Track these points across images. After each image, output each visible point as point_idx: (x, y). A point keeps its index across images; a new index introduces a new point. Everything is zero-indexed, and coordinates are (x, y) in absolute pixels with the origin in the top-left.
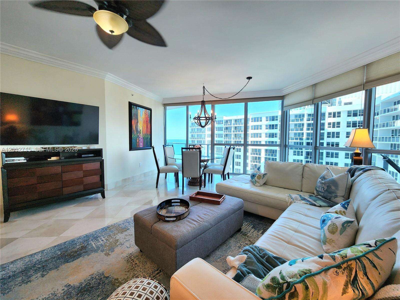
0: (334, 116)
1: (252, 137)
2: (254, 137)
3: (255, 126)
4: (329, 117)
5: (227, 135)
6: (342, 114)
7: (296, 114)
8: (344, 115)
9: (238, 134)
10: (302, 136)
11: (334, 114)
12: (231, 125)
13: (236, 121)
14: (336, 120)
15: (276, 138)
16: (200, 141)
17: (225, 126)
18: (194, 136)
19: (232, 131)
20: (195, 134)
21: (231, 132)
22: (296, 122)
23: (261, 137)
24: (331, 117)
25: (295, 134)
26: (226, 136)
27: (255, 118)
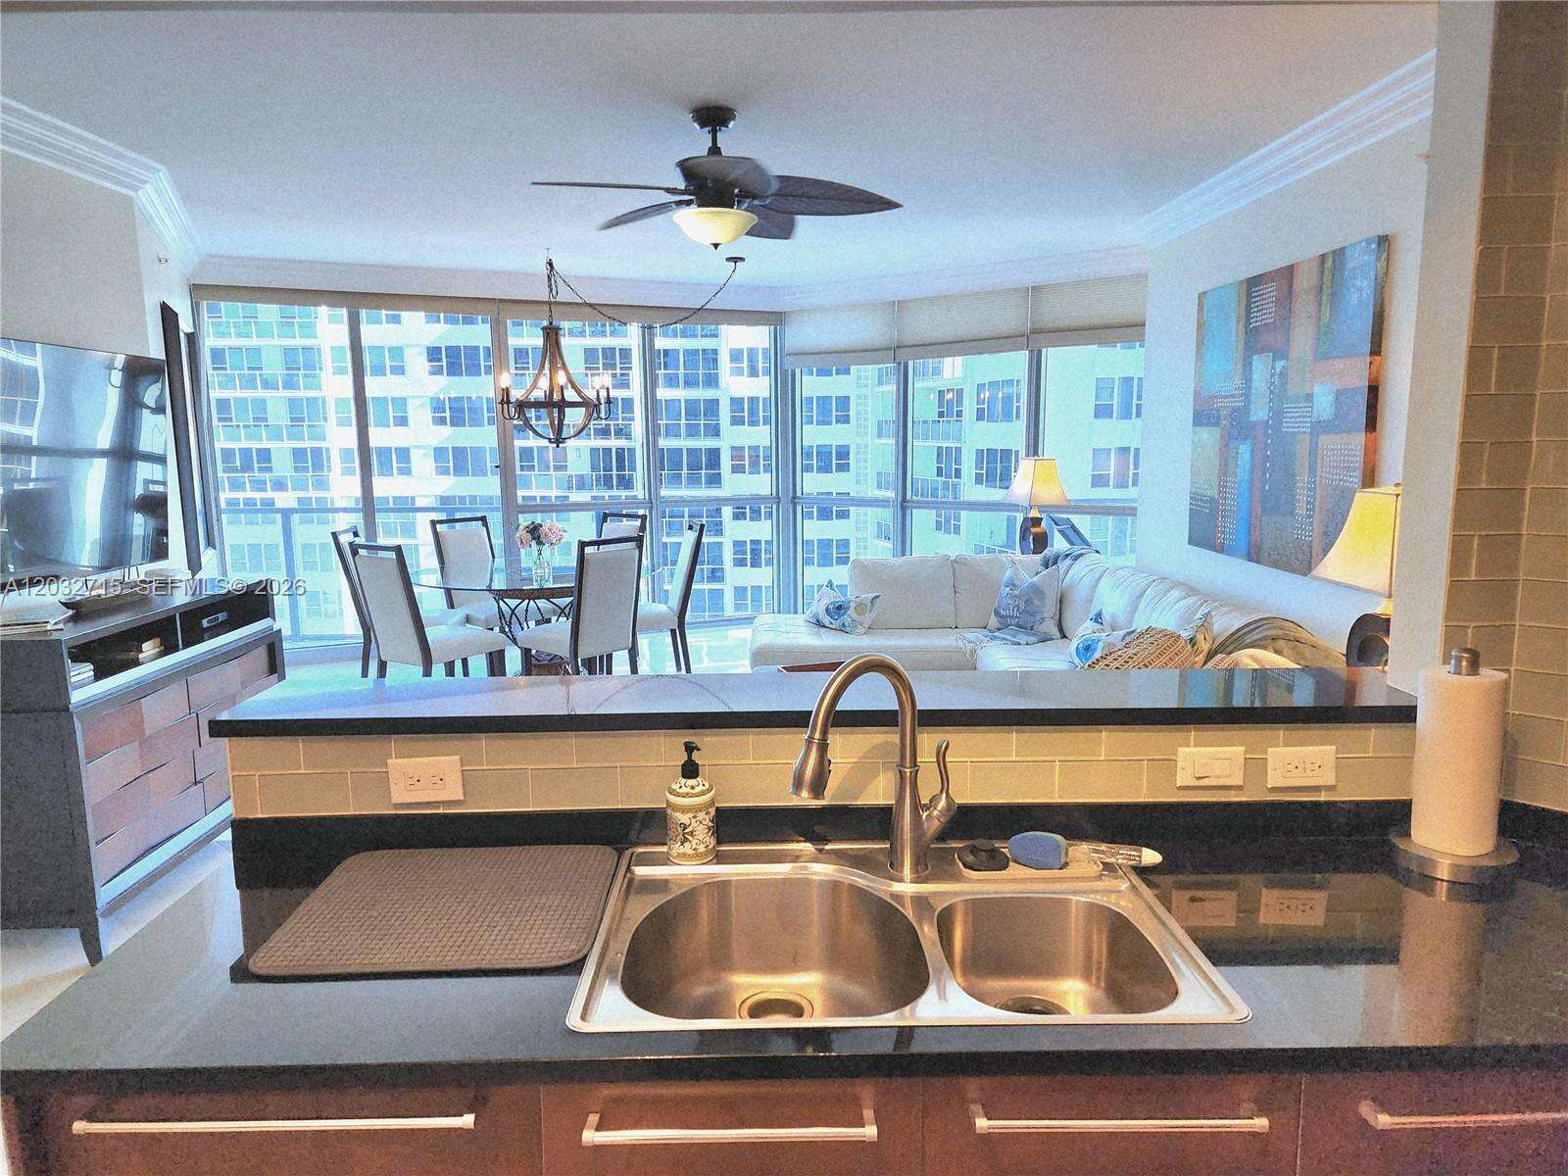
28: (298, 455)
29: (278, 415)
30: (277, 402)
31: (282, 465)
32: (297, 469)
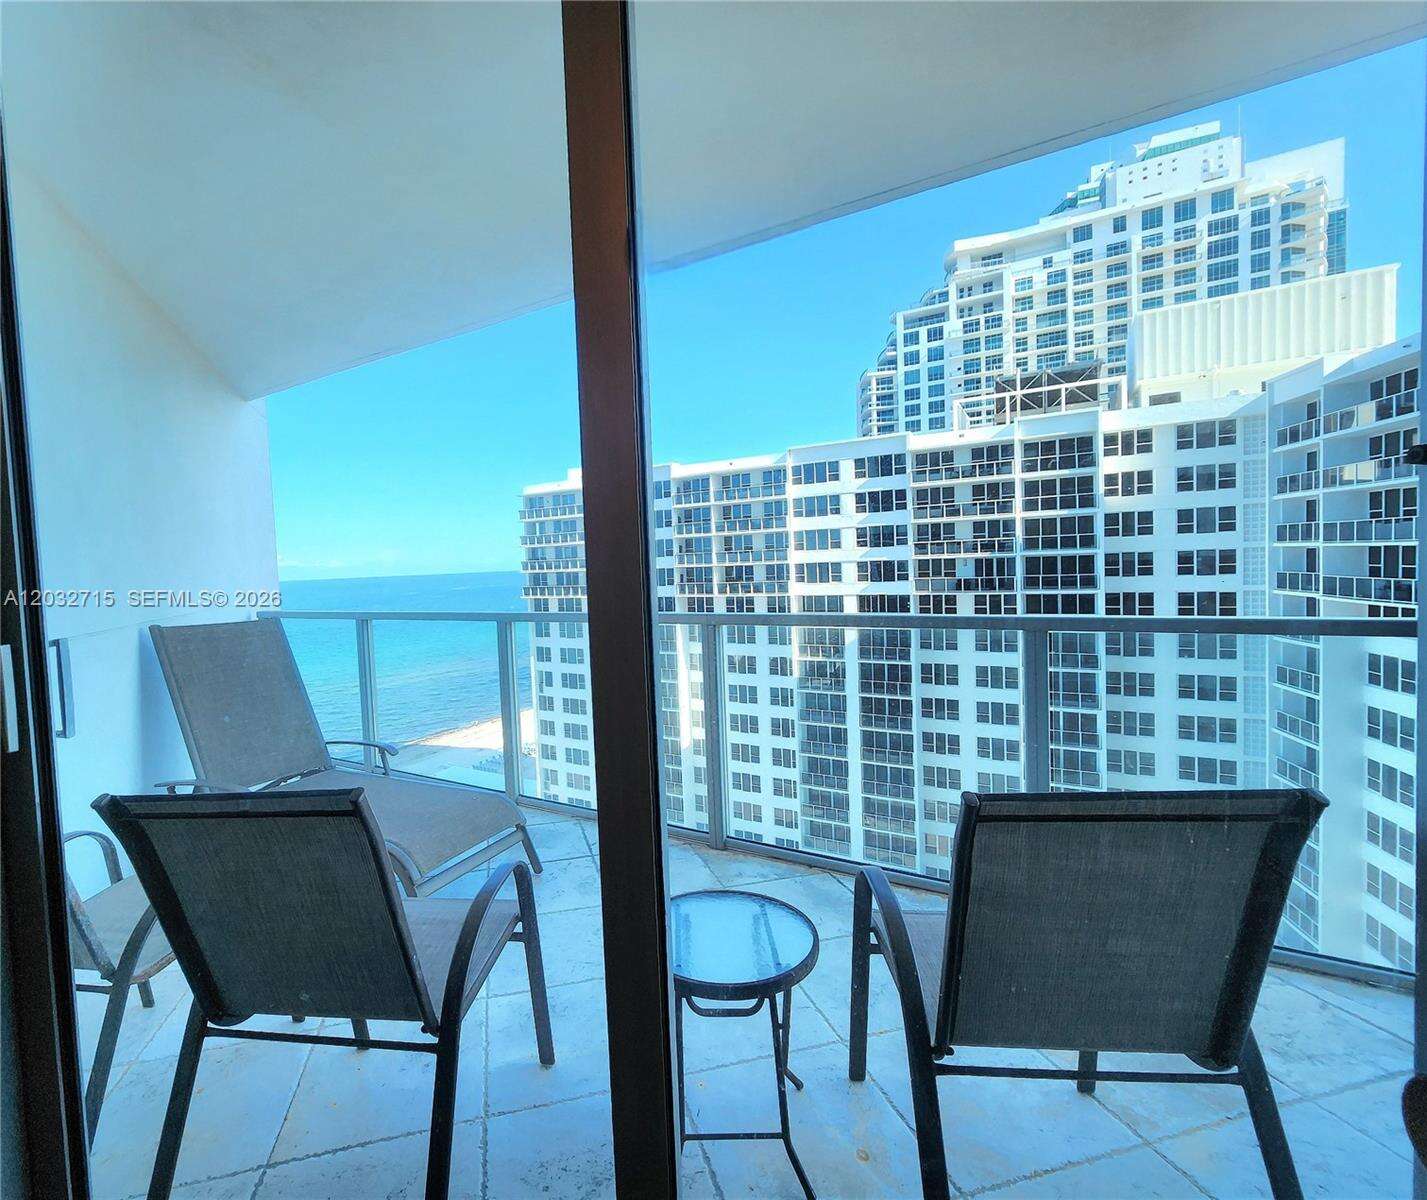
0: (1127, 450)
1: (800, 547)
2: (811, 547)
3: (809, 500)
4: (1107, 453)
5: (688, 542)
6: (1156, 442)
7: (975, 445)
8: (1164, 443)
9: (738, 538)
10: (1007, 535)
11: (1127, 437)
12: (709, 501)
13: (725, 480)
14: (1134, 463)
15: (902, 547)
16: (568, 574)
17: (679, 506)
18: (540, 555)
19: (713, 527)
20: (544, 545)
21: (708, 530)
22: (978, 479)
23: (837, 545)
24: (1114, 452)
25: (978, 527)
26: (684, 549)
27: (809, 468)
28: (770, 569)
29: (759, 544)
30: (758, 537)
31: (760, 575)
32: (768, 578)
